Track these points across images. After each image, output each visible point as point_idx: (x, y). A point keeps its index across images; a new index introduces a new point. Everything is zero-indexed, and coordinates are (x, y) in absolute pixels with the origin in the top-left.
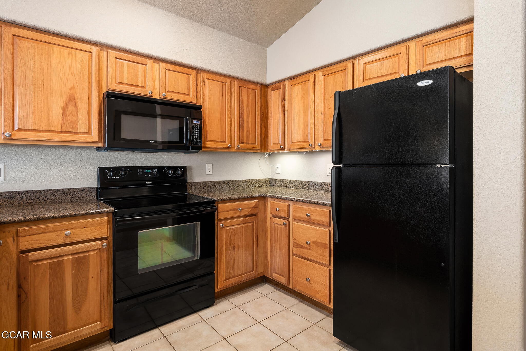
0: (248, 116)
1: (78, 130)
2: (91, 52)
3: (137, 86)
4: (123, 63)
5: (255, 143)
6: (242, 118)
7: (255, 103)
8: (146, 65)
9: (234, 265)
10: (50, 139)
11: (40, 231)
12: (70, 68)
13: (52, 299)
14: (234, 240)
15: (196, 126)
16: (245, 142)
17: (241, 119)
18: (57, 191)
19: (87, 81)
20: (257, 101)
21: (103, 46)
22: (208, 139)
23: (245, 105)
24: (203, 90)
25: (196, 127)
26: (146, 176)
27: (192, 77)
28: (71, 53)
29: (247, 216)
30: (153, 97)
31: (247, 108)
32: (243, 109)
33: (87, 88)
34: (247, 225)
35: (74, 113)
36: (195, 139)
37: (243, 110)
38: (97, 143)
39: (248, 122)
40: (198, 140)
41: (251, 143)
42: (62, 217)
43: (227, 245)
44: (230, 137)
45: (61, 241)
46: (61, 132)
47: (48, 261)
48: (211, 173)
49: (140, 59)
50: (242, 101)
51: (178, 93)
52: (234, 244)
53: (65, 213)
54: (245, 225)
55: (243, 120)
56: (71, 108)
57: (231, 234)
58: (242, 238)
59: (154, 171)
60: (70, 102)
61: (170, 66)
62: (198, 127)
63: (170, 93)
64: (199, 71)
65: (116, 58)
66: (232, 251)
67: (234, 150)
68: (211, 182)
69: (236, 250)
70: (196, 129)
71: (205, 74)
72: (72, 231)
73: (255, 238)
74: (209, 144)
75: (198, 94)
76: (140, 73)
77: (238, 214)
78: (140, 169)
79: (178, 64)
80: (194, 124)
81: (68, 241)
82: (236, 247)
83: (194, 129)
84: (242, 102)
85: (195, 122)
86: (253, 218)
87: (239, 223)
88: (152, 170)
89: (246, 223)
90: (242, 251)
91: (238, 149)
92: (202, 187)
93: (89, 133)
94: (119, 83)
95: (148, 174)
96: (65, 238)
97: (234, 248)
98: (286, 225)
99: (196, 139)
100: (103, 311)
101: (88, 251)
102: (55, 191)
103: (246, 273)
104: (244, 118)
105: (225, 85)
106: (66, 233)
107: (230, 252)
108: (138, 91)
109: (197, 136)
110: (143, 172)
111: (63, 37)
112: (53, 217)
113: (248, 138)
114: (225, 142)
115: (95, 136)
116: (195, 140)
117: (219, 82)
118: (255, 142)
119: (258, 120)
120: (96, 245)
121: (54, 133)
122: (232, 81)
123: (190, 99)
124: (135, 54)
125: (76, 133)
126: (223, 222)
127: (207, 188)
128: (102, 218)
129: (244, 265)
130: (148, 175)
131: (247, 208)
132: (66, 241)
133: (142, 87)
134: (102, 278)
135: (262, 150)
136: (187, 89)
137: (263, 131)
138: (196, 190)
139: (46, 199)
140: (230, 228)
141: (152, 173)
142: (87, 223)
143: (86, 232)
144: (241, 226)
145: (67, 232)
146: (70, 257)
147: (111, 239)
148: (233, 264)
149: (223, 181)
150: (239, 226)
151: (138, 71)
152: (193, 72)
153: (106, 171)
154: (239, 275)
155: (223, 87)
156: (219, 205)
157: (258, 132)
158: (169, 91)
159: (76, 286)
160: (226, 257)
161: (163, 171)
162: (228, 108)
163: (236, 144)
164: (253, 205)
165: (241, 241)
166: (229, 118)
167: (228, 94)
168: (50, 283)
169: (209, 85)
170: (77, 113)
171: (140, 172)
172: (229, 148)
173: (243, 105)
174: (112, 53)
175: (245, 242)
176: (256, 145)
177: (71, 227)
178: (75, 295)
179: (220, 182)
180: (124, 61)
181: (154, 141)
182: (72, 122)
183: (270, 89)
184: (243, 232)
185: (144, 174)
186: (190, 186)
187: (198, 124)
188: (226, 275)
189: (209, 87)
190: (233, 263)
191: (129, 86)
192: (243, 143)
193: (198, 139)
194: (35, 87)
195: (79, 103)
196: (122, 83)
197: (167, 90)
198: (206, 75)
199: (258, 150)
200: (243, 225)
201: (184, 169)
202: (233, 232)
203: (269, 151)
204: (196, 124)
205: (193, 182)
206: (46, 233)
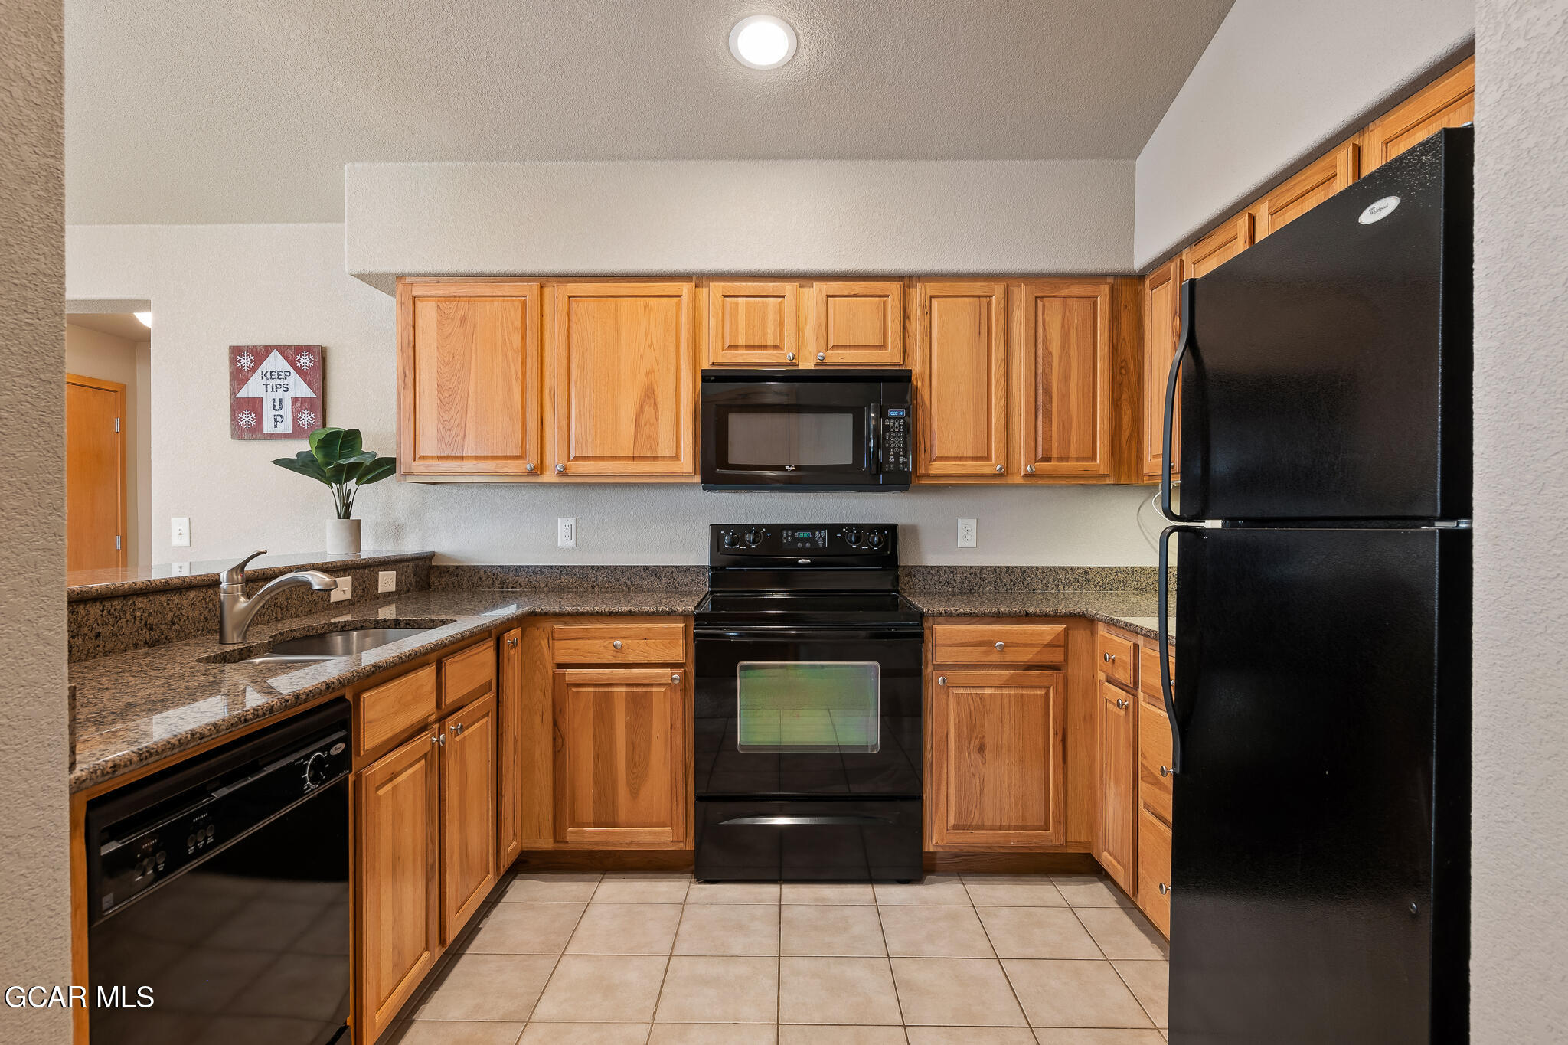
0: (1066, 378)
1: (660, 451)
2: (680, 296)
3: (764, 347)
4: (737, 304)
5: (1093, 458)
6: (1043, 387)
7: (1090, 337)
8: (783, 297)
9: (981, 794)
10: (617, 472)
11: (581, 635)
12: (647, 335)
13: (596, 757)
14: (983, 726)
15: (894, 423)
16: (1054, 454)
17: (1040, 391)
18: (646, 568)
19: (673, 354)
20: (1101, 330)
21: (699, 279)
22: (936, 454)
23: (1055, 349)
24: (923, 327)
25: (897, 424)
26: (800, 545)
27: (893, 303)
28: (647, 306)
29: (1029, 667)
30: (801, 367)
31: (1060, 357)
32: (1050, 360)
33: (673, 369)
34: (1025, 692)
35: (653, 420)
36: (892, 455)
37: (1048, 364)
38: (689, 475)
39: (1064, 396)
40: (901, 459)
41: (1078, 459)
42: (611, 613)
43: (959, 735)
44: (1002, 445)
45: (609, 657)
46: (634, 458)
47: (590, 690)
48: (972, 543)
49: (770, 286)
50: (1045, 336)
51: (857, 347)
52: (984, 737)
53: (615, 609)
54: (1020, 691)
55: (1047, 392)
56: (648, 410)
57: (972, 708)
58: (1007, 728)
59: (817, 535)
60: (647, 399)
61: (835, 287)
62: (900, 425)
63: (837, 349)
64: (912, 281)
65: (725, 296)
66: (976, 756)
67: (1019, 480)
68: (971, 567)
69: (988, 755)
70: (894, 432)
71: (928, 285)
72: (625, 641)
73: (1056, 734)
74: (937, 468)
75: (909, 342)
76: (771, 317)
77: (994, 658)
78: (787, 530)
79: (858, 277)
80: (890, 419)
81: (620, 659)
82: (988, 747)
83: (889, 432)
84: (1044, 342)
85: (893, 413)
86: (1047, 676)
87: (998, 683)
88: (813, 534)
89: (1023, 687)
90: (1007, 762)
91: (1029, 476)
92: (944, 579)
93: (676, 457)
94: (730, 347)
95: (804, 541)
96: (615, 653)
97: (981, 749)
98: (1127, 707)
99: (897, 456)
100: (674, 808)
101: (651, 685)
102: (642, 568)
103: (1023, 828)
104: (1051, 387)
105: (989, 304)
106: (615, 643)
107: (970, 757)
108: (766, 358)
109: (899, 447)
110: (793, 536)
111: (637, 279)
112: (597, 612)
113: (1066, 442)
114: (988, 458)
115: (687, 462)
116: (892, 459)
117: (971, 299)
118: (1090, 455)
119: (1102, 387)
120: (662, 676)
121: (625, 460)
122: (1014, 287)
123: (887, 358)
124: (761, 279)
125: (656, 458)
126: (949, 673)
127: (959, 582)
128: (674, 625)
129: (1016, 804)
130: (804, 544)
131: (1026, 645)
132: (617, 659)
133: (775, 347)
134: (674, 743)
135: (1119, 478)
136: (880, 331)
137: (1126, 419)
138: (927, 587)
139: (629, 583)
140: (969, 691)
141: (813, 540)
142: (649, 630)
143: (647, 648)
144: (1006, 691)
145: (617, 642)
146: (623, 690)
147: (691, 668)
148: (978, 792)
149: (1008, 567)
150: (998, 691)
151: (766, 314)
152: (895, 288)
153: (722, 532)
154: (1000, 828)
155: (982, 310)
156: (937, 628)
157: (1102, 423)
158: (835, 347)
159: (631, 745)
160: (958, 768)
161: (839, 535)
162: (998, 364)
163: (1023, 464)
164: (1048, 639)
165: (1006, 736)
166: (1000, 389)
167: (997, 325)
168: (594, 730)
169: (939, 312)
170: (657, 420)
171: (787, 536)
172: (1001, 475)
173: (1046, 348)
174: (717, 288)
175: (1019, 739)
176: (1096, 461)
177: (624, 634)
178: (631, 762)
179: (998, 570)
180: (740, 299)
181: (795, 466)
182: (649, 437)
183: (1147, 283)
184: (1012, 710)
185: (795, 540)
186: (910, 575)
187: (900, 418)
188: (955, 816)
189: (940, 317)
190: (978, 788)
191: (748, 350)
192: (1047, 459)
193: (901, 456)
194: (596, 382)
195: (660, 400)
196: (736, 347)
197: (830, 345)
198: (931, 288)
199: (1104, 477)
200: (1012, 691)
201: (891, 531)
202: (978, 705)
203: (1148, 478)
204: (894, 418)
205: (920, 566)
206: (589, 639)
